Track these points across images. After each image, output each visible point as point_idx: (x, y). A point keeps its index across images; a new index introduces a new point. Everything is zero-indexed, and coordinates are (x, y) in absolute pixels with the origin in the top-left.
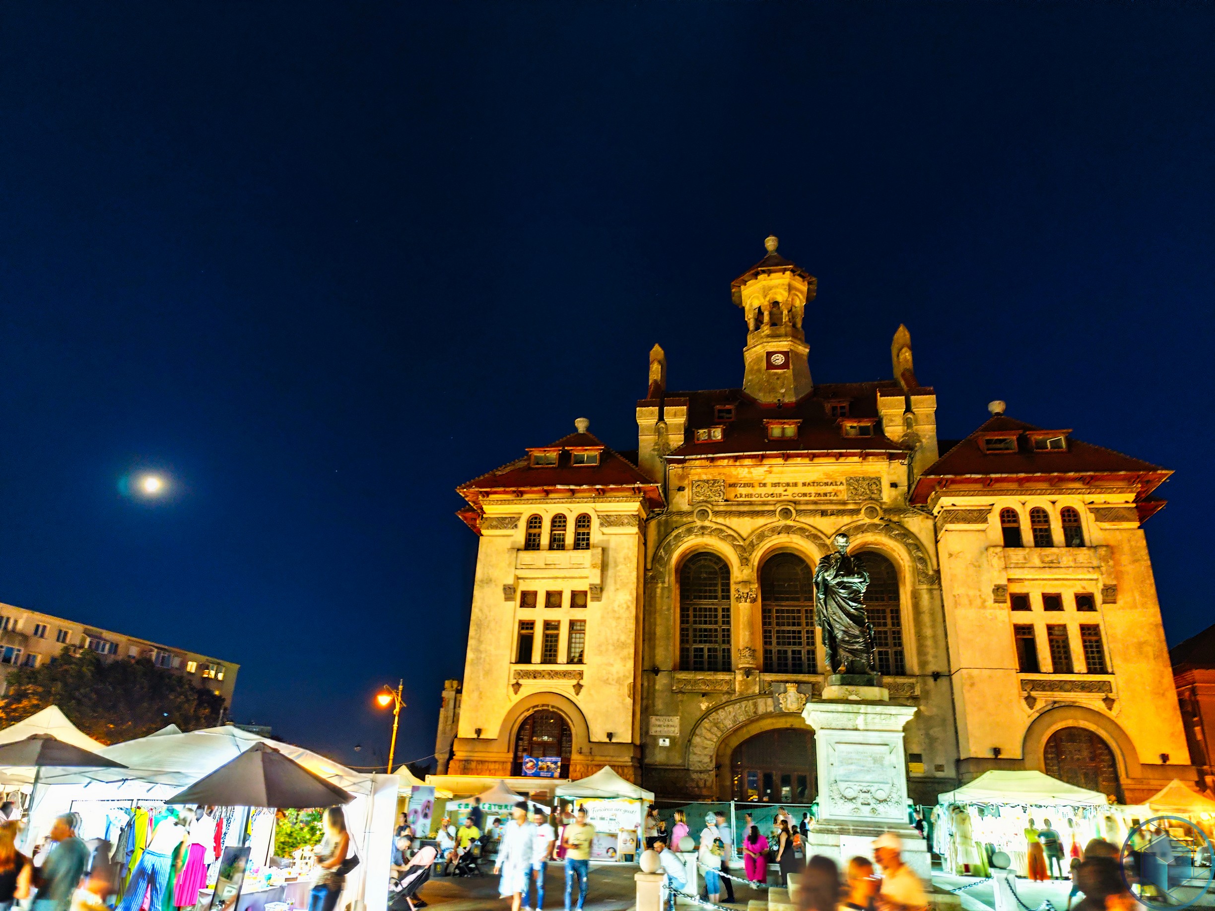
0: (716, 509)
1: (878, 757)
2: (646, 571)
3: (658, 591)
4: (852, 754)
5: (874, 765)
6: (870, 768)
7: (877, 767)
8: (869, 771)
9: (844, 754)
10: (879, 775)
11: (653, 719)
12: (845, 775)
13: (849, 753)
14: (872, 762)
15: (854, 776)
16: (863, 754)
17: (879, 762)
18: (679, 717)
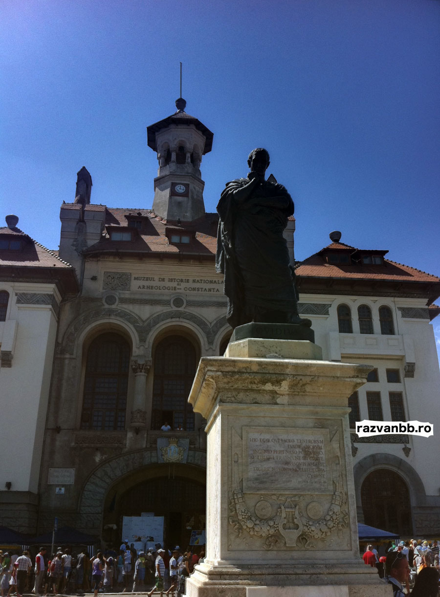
0: (122, 296)
1: (311, 447)
2: (57, 344)
3: (67, 362)
4: (269, 444)
5: (304, 461)
6: (298, 466)
7: (309, 464)
8: (296, 471)
9: (258, 443)
10: (312, 478)
11: (52, 470)
12: (256, 479)
13: (264, 442)
14: (301, 455)
15: (272, 480)
16: (286, 444)
17: (312, 455)
18: (75, 469)
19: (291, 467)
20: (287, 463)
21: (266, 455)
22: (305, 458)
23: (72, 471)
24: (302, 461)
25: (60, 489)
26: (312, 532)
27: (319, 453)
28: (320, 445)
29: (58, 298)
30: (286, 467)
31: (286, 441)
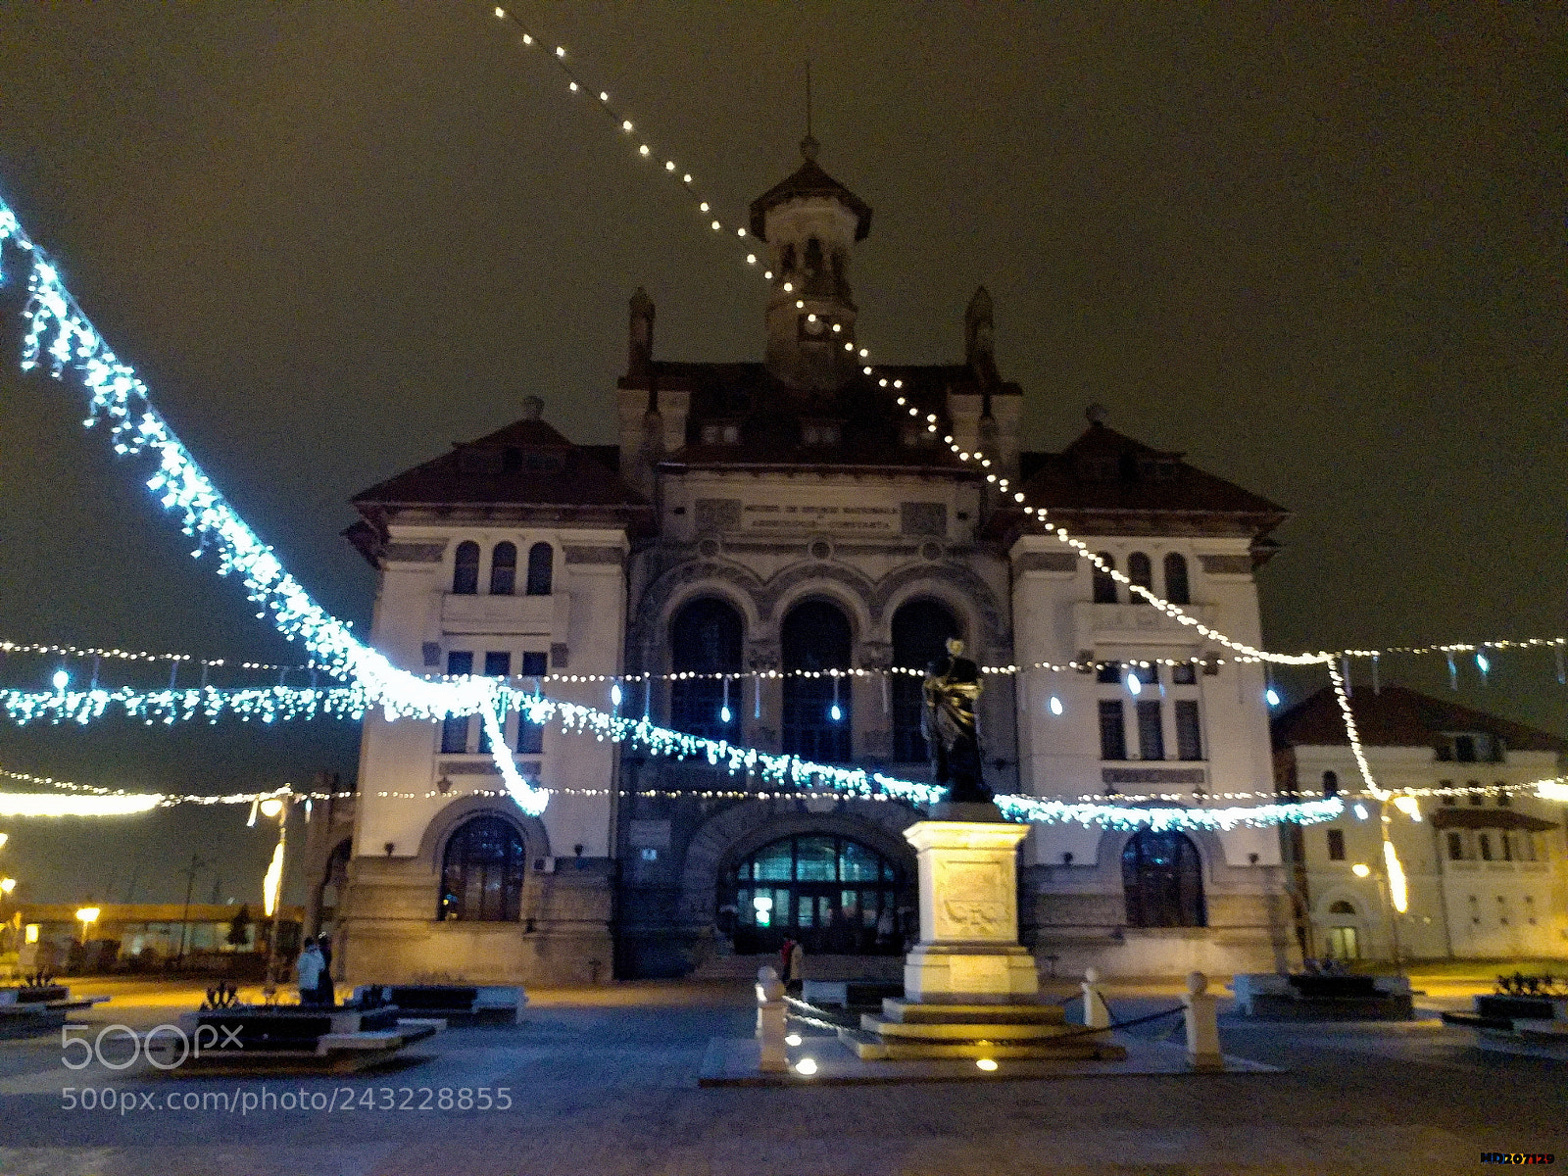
0: (728, 540)
1: (989, 876)
6: (981, 887)
7: (988, 886)
8: (979, 890)
10: (989, 894)
11: (635, 825)
14: (983, 881)
16: (975, 874)
17: (990, 881)
18: (670, 821)
19: (976, 888)
20: (974, 886)
22: (985, 883)
23: (667, 826)
25: (650, 853)
26: (988, 927)
27: (994, 880)
28: (995, 875)
29: (628, 551)
31: (973, 872)
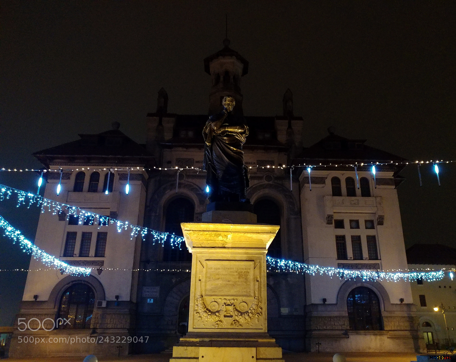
1: (243, 272)
2: (146, 206)
3: (153, 218)
4: (219, 270)
5: (239, 280)
6: (235, 282)
7: (241, 282)
8: (234, 285)
9: (213, 270)
10: (243, 289)
11: (145, 288)
12: (211, 290)
13: (217, 269)
14: (237, 277)
15: (220, 291)
16: (230, 270)
17: (244, 277)
18: (159, 287)
19: (230, 283)
20: (229, 281)
21: (217, 277)
22: (239, 278)
23: (158, 288)
24: (237, 280)
25: (150, 300)
26: (240, 319)
27: (247, 275)
28: (248, 271)
29: (146, 176)
30: (228, 283)
31: (229, 269)
